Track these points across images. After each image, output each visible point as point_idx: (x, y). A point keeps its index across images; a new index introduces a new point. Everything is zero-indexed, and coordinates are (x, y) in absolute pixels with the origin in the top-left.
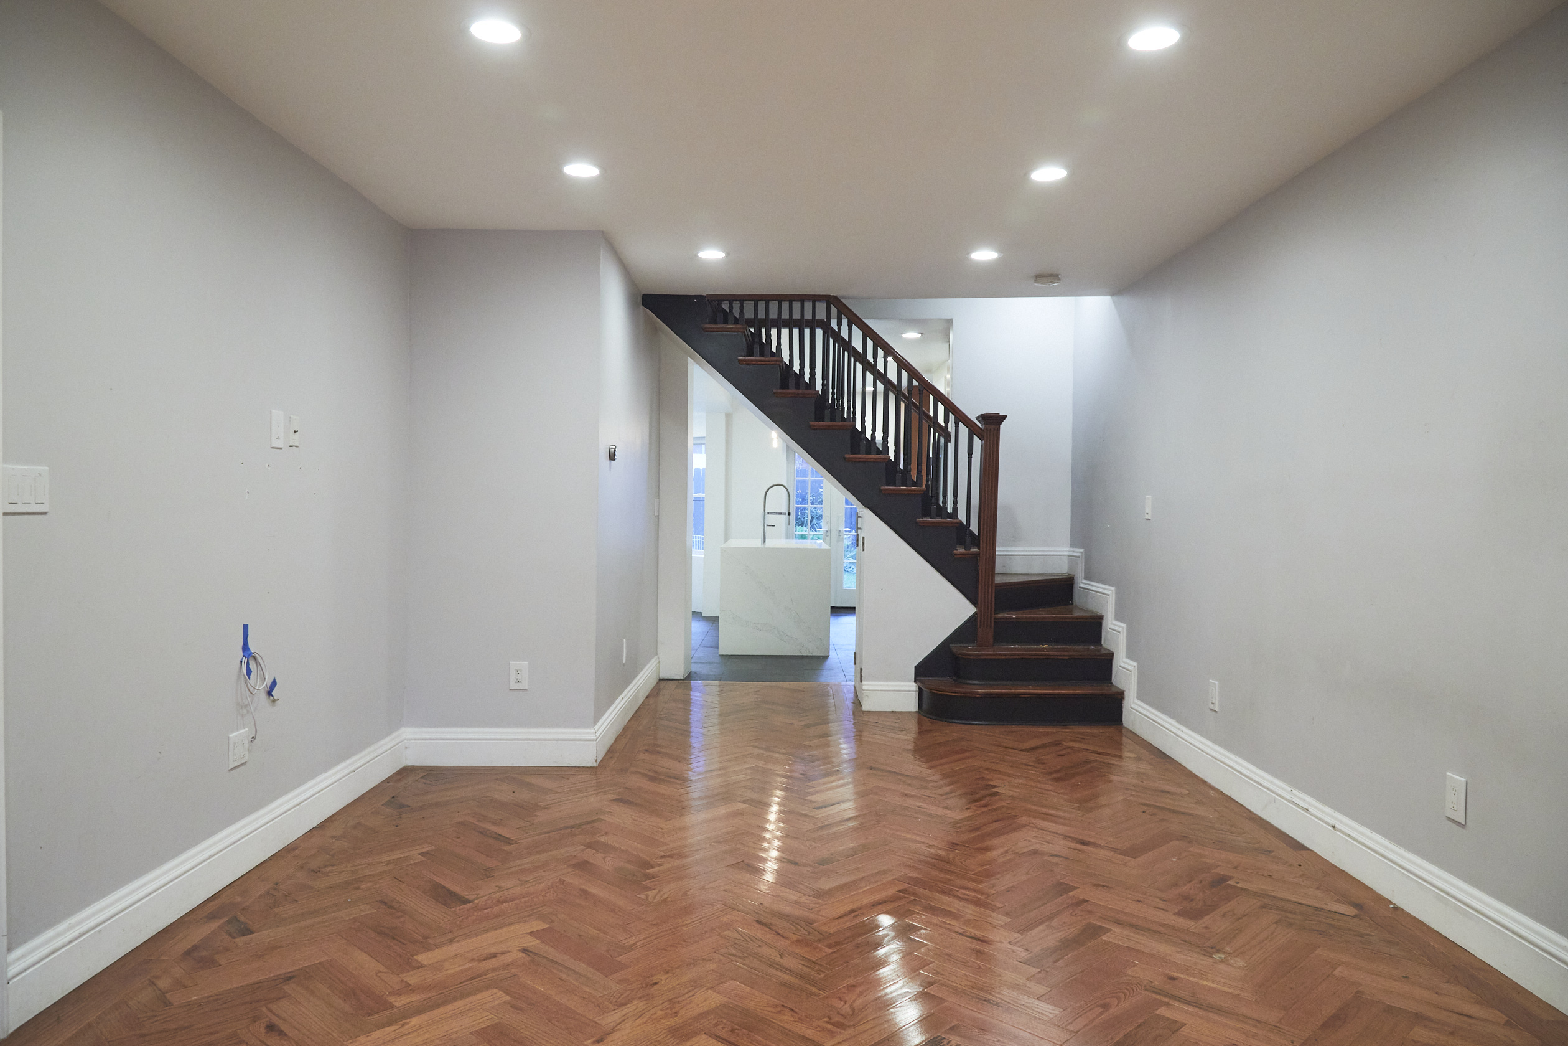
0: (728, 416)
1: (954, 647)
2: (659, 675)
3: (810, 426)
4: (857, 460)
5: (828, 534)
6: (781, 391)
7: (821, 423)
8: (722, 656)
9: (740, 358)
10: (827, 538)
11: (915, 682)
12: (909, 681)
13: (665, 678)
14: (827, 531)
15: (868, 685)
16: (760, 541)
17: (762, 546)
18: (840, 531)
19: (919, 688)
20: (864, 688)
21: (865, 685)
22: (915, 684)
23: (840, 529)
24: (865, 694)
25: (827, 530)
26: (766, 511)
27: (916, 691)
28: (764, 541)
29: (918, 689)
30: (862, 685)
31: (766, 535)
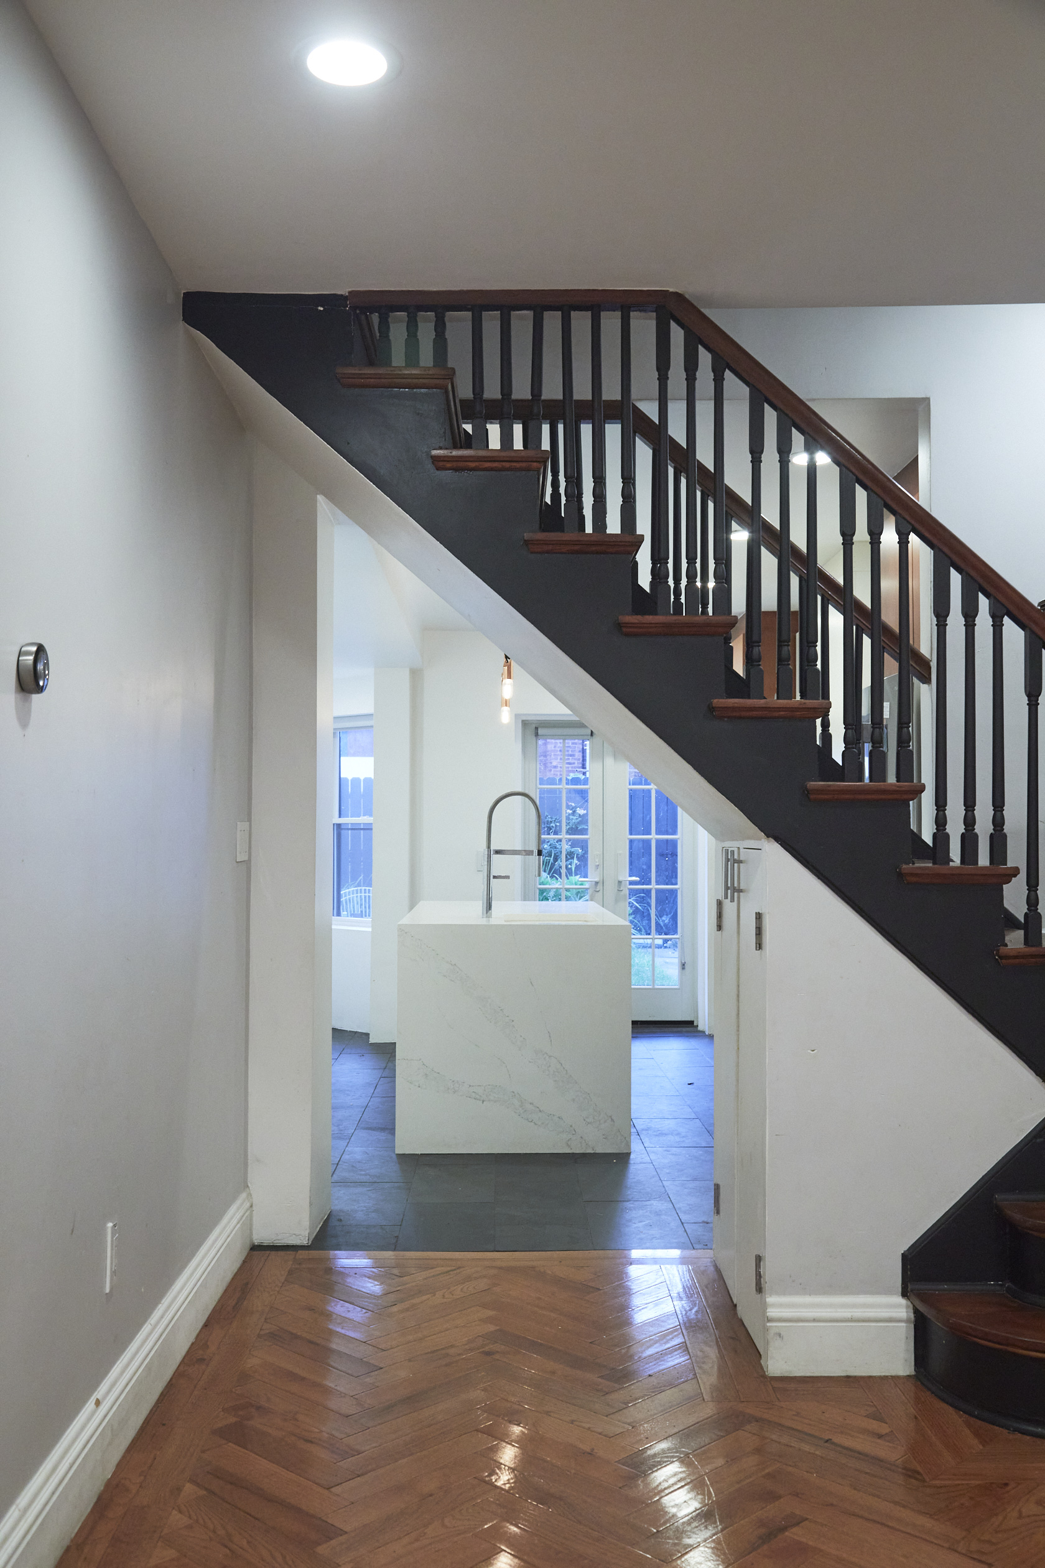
0: (416, 675)
1: (1006, 1200)
2: (251, 1240)
3: (619, 626)
4: (743, 714)
5: (599, 887)
6: (541, 536)
7: (649, 619)
8: (404, 1158)
9: (435, 452)
10: (597, 894)
11: (904, 1294)
12: (888, 1292)
13: (266, 1242)
14: (597, 883)
15: (781, 1305)
16: (479, 906)
17: (483, 921)
18: (620, 882)
19: (916, 1311)
20: (772, 1312)
21: (773, 1305)
22: (903, 1301)
23: (621, 879)
24: (772, 1332)
25: (597, 879)
26: (493, 848)
27: (907, 1321)
28: (489, 907)
29: (912, 1316)
30: (764, 1306)
31: (494, 894)
